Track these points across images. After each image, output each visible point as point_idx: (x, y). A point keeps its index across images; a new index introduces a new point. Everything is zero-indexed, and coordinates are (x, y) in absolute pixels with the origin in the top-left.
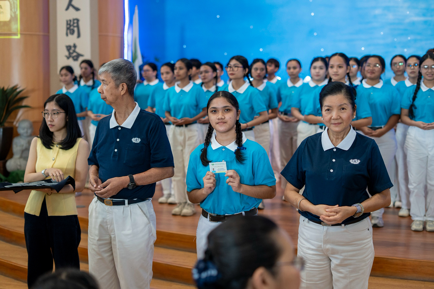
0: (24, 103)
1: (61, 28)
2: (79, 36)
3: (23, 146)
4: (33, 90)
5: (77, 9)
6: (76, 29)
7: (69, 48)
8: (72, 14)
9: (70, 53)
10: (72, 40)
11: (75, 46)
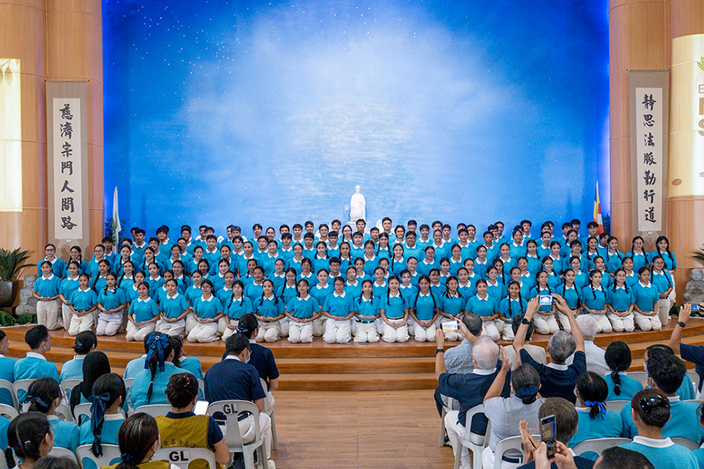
0: (26, 262)
1: (58, 204)
2: (73, 211)
3: (29, 295)
4: (33, 252)
5: (72, 191)
6: (70, 205)
7: (64, 219)
8: (67, 194)
9: (65, 223)
10: (67, 213)
11: (69, 218)
